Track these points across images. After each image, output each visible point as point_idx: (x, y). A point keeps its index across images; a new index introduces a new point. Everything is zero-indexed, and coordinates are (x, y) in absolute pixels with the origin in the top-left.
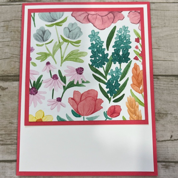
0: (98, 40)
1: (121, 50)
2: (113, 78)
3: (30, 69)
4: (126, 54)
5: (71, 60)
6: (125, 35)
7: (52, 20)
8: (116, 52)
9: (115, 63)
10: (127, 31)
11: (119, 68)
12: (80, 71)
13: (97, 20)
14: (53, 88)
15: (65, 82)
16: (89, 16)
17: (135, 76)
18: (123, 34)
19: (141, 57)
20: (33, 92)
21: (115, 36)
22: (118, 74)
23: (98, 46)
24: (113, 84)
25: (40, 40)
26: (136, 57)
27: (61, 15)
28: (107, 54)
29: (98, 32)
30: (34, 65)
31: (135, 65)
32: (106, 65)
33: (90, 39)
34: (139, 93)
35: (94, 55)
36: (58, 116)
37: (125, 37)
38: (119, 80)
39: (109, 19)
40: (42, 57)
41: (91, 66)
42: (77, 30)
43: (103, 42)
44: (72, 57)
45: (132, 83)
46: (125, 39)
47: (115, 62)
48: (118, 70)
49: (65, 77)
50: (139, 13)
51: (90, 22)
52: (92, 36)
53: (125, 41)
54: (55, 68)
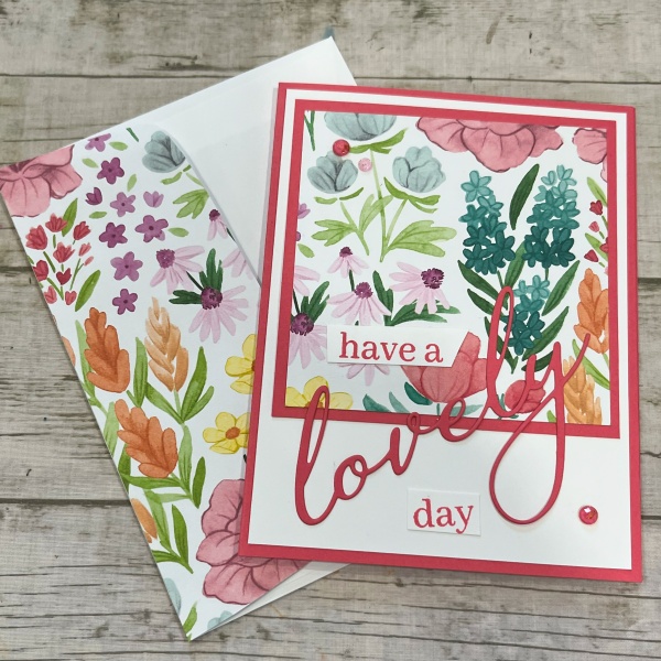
0: (487, 197)
1: (551, 230)
2: (526, 304)
3: (296, 263)
4: (563, 243)
5: (409, 246)
6: (562, 190)
7: (361, 133)
8: (537, 236)
9: (531, 265)
10: (568, 181)
11: (543, 279)
12: (433, 278)
13: (487, 144)
14: (357, 319)
15: (390, 306)
16: (467, 133)
17: (588, 305)
18: (558, 188)
19: (605, 255)
20: (301, 327)
21: (535, 191)
22: (540, 295)
23: (487, 216)
24: (526, 322)
25: (326, 188)
26: (591, 251)
27: (388, 125)
28: (512, 239)
29: (490, 178)
30: (308, 252)
31: (589, 273)
32: (506, 268)
33: (465, 193)
34: (597, 351)
35: (475, 237)
36: (367, 397)
37: (562, 196)
38: (541, 312)
39: (519, 143)
40: (331, 234)
41: (465, 269)
42: (429, 168)
43: (502, 205)
44: (412, 239)
45: (577, 322)
46: (564, 203)
47: (532, 260)
48: (540, 283)
49: (390, 291)
50: (604, 133)
51: (468, 149)
52: (471, 188)
53: (562, 208)
54: (365, 266)
